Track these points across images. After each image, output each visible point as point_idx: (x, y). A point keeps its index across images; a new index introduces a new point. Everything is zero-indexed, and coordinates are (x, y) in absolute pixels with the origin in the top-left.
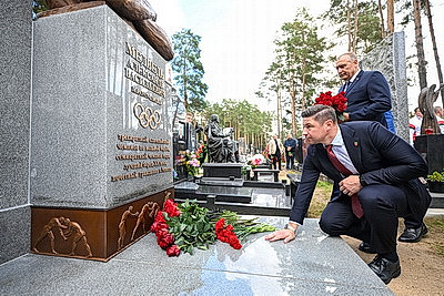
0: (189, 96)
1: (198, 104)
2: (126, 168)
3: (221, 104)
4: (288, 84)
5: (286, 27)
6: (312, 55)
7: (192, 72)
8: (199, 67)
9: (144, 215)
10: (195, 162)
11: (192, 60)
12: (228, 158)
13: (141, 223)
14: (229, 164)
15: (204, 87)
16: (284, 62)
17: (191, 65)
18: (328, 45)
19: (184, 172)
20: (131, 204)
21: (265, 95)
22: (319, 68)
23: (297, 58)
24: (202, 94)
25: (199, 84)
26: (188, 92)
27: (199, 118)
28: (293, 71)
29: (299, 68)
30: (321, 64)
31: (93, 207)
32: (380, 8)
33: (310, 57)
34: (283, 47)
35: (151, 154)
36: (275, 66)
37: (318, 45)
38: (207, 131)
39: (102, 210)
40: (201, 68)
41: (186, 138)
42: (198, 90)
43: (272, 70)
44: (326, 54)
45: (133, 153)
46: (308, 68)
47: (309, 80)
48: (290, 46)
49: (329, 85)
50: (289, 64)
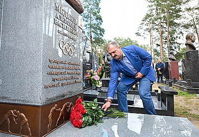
0: (93, 37)
1: (98, 41)
2: (54, 80)
4: (157, 27)
6: (174, 8)
7: (95, 22)
8: (99, 18)
9: (64, 111)
10: (96, 77)
11: (95, 14)
13: (62, 116)
15: (102, 31)
16: (154, 12)
17: (94, 18)
19: (90, 83)
20: (56, 103)
21: (142, 34)
22: (179, 16)
23: (163, 10)
24: (101, 35)
25: (100, 29)
26: (93, 34)
27: (99, 50)
28: (160, 18)
29: (164, 17)
30: (181, 13)
31: (33, 104)
33: (172, 9)
34: (153, 4)
35: (69, 71)
36: (148, 16)
37: (178, 1)
38: (104, 57)
39: (38, 106)
40: (101, 19)
41: (91, 62)
42: (99, 32)
43: (146, 18)
44: (183, 7)
45: (58, 71)
46: (171, 16)
47: (172, 24)
49: (186, 27)
50: (158, 14)
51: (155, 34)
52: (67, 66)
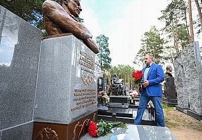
0: (103, 63)
1: (107, 67)
2: (77, 104)
3: (117, 67)
5: (146, 34)
6: (158, 46)
7: (104, 53)
8: (108, 51)
9: (84, 126)
10: (106, 96)
11: (104, 47)
12: (121, 93)
14: (122, 96)
15: (110, 59)
16: (145, 49)
17: (104, 50)
18: (165, 42)
19: (101, 101)
21: (137, 63)
22: (161, 52)
23: (151, 47)
24: (109, 62)
25: (108, 58)
26: (103, 62)
27: (107, 73)
28: (150, 52)
29: (152, 51)
30: (162, 50)
32: (187, 27)
33: (157, 47)
34: (145, 42)
35: (88, 96)
36: (141, 50)
37: (161, 42)
38: (112, 81)
39: (66, 125)
40: (109, 51)
41: (102, 85)
42: (107, 60)
43: (140, 52)
44: (164, 46)
45: (80, 97)
46: (156, 51)
47: (157, 56)
48: (148, 42)
49: (166, 59)
50: (148, 50)
52: (87, 92)
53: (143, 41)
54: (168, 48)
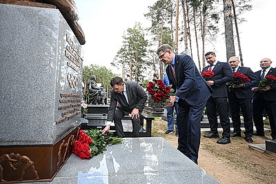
3: (90, 67)
4: (129, 61)
5: (130, 30)
9: (69, 144)
12: (100, 102)
13: (67, 150)
14: (101, 105)
16: (127, 49)
18: (149, 44)
20: (64, 138)
21: (116, 65)
22: (144, 55)
23: (134, 48)
28: (132, 54)
29: (135, 53)
30: (146, 53)
32: (172, 32)
33: (140, 49)
34: (127, 40)
35: (73, 104)
36: (122, 50)
37: (145, 43)
38: (89, 85)
39: (49, 146)
43: (121, 52)
44: (148, 48)
45: (66, 105)
46: (139, 54)
47: (139, 60)
48: (131, 41)
49: (148, 64)
50: (130, 50)
51: (127, 66)
52: (72, 99)
53: (125, 38)
54: (152, 51)
